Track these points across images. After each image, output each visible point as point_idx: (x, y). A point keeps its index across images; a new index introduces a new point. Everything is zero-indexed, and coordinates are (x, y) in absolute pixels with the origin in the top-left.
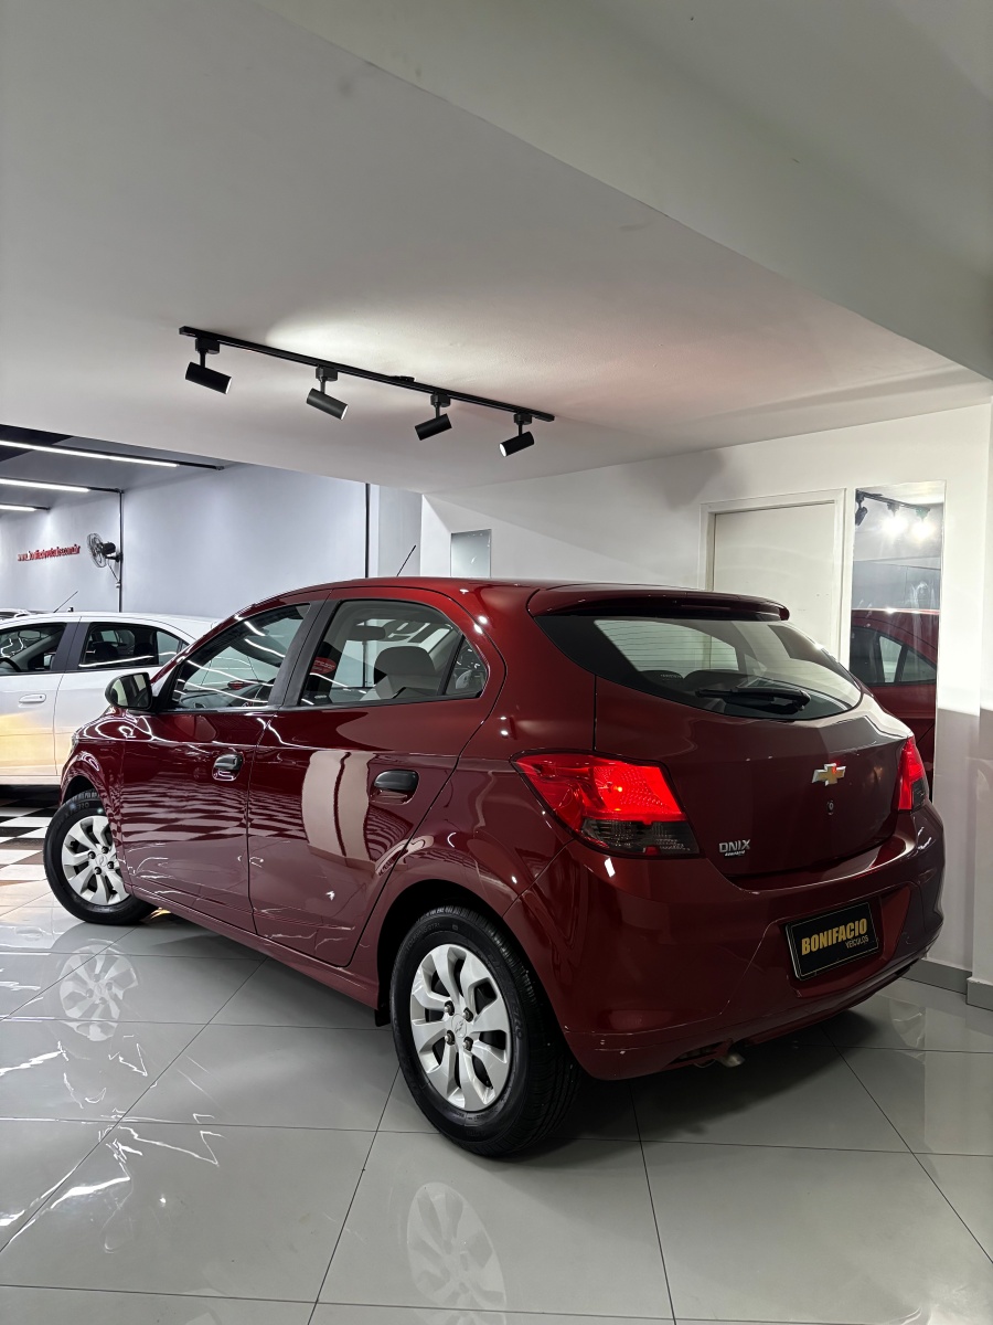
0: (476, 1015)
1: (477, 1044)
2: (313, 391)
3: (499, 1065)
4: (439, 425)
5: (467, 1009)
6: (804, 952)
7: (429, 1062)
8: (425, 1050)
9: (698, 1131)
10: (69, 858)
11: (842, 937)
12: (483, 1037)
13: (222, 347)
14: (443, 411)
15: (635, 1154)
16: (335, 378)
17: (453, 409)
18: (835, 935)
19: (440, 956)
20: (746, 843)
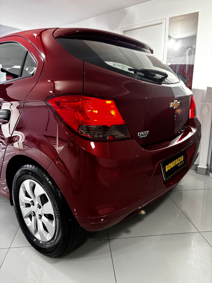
0: (42, 206)
1: (43, 217)
5: (38, 204)
6: (166, 171)
8: (26, 217)
9: (128, 232)
11: (177, 163)
12: (45, 215)
18: (175, 163)
19: (27, 184)
20: (148, 132)
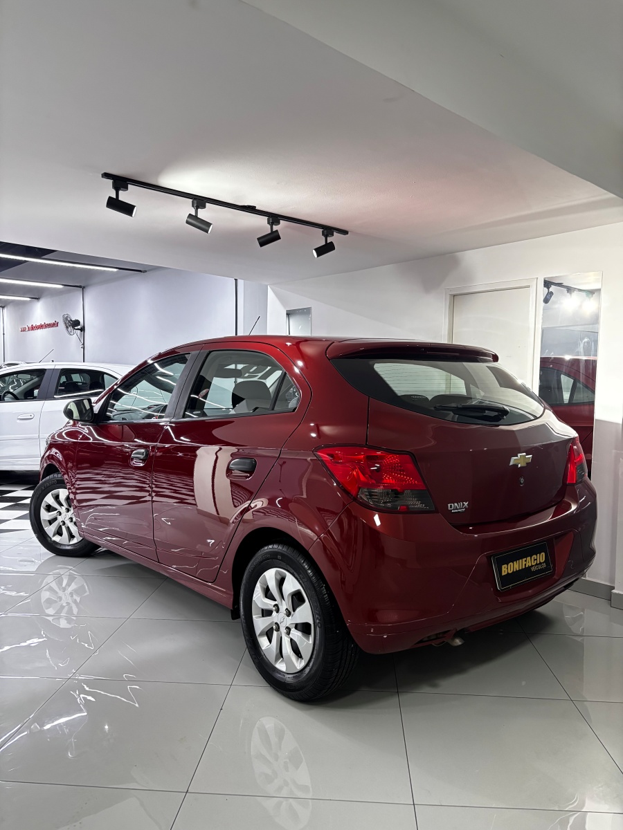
0: (292, 613)
1: (293, 631)
2: (190, 216)
3: (307, 644)
4: (273, 237)
5: (287, 609)
6: (503, 574)
7: (264, 642)
8: (261, 634)
9: (435, 686)
10: (45, 516)
11: (529, 564)
12: (297, 626)
13: (130, 186)
14: (275, 228)
15: (395, 700)
16: (204, 207)
17: (281, 227)
18: (524, 563)
19: (270, 575)
20: (466, 504)
